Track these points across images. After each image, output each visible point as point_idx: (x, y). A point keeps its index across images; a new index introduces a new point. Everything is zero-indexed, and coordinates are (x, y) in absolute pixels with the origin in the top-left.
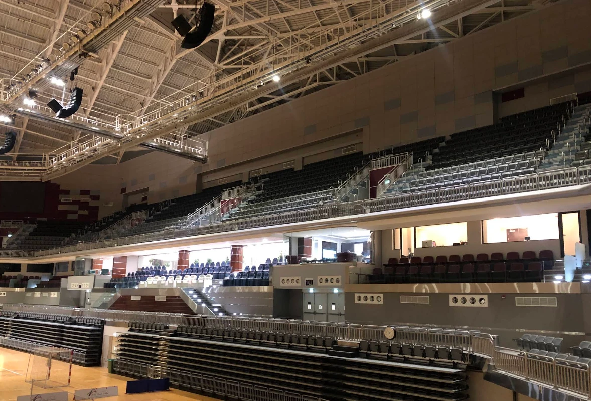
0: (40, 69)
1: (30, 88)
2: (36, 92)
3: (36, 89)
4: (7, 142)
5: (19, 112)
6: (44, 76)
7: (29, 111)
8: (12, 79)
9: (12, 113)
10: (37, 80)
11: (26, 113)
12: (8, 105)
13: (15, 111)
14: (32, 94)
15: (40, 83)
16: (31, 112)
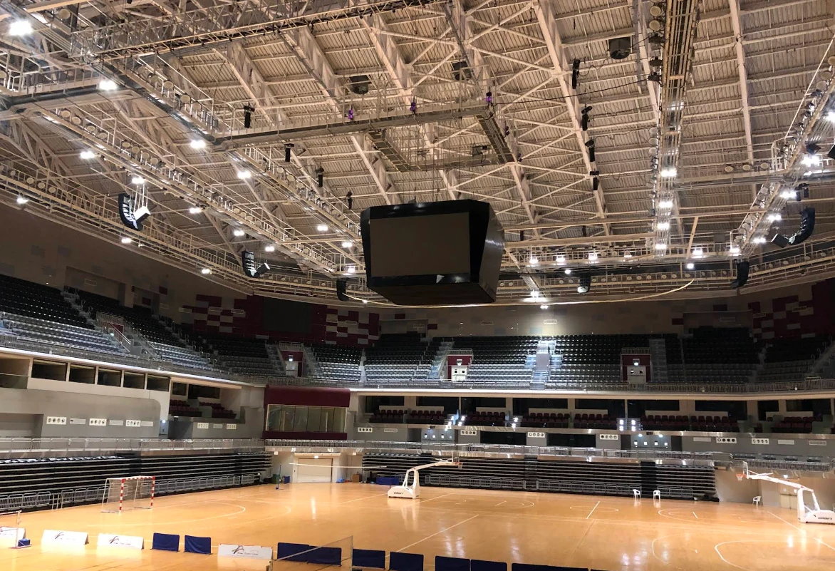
0: (812, 109)
1: (807, 140)
2: (817, 142)
3: (816, 138)
4: (804, 223)
5: (806, 178)
6: (818, 117)
7: (820, 171)
8: (786, 137)
9: (797, 184)
10: (812, 126)
11: (817, 176)
12: (789, 173)
13: (800, 179)
14: (812, 148)
15: (817, 127)
16: (824, 172)
